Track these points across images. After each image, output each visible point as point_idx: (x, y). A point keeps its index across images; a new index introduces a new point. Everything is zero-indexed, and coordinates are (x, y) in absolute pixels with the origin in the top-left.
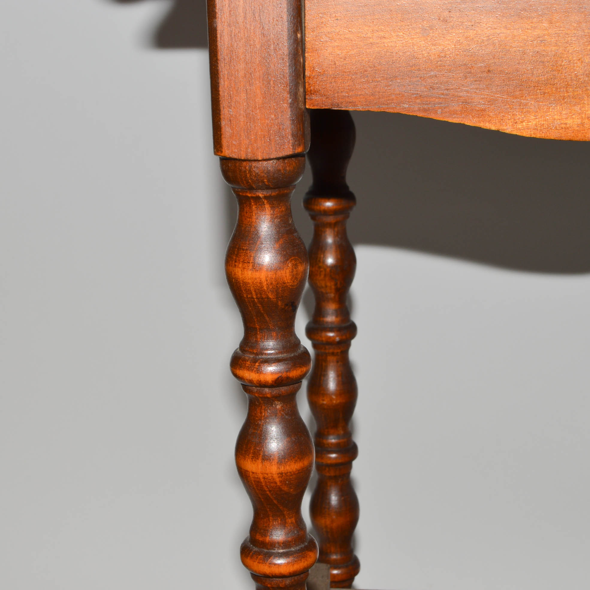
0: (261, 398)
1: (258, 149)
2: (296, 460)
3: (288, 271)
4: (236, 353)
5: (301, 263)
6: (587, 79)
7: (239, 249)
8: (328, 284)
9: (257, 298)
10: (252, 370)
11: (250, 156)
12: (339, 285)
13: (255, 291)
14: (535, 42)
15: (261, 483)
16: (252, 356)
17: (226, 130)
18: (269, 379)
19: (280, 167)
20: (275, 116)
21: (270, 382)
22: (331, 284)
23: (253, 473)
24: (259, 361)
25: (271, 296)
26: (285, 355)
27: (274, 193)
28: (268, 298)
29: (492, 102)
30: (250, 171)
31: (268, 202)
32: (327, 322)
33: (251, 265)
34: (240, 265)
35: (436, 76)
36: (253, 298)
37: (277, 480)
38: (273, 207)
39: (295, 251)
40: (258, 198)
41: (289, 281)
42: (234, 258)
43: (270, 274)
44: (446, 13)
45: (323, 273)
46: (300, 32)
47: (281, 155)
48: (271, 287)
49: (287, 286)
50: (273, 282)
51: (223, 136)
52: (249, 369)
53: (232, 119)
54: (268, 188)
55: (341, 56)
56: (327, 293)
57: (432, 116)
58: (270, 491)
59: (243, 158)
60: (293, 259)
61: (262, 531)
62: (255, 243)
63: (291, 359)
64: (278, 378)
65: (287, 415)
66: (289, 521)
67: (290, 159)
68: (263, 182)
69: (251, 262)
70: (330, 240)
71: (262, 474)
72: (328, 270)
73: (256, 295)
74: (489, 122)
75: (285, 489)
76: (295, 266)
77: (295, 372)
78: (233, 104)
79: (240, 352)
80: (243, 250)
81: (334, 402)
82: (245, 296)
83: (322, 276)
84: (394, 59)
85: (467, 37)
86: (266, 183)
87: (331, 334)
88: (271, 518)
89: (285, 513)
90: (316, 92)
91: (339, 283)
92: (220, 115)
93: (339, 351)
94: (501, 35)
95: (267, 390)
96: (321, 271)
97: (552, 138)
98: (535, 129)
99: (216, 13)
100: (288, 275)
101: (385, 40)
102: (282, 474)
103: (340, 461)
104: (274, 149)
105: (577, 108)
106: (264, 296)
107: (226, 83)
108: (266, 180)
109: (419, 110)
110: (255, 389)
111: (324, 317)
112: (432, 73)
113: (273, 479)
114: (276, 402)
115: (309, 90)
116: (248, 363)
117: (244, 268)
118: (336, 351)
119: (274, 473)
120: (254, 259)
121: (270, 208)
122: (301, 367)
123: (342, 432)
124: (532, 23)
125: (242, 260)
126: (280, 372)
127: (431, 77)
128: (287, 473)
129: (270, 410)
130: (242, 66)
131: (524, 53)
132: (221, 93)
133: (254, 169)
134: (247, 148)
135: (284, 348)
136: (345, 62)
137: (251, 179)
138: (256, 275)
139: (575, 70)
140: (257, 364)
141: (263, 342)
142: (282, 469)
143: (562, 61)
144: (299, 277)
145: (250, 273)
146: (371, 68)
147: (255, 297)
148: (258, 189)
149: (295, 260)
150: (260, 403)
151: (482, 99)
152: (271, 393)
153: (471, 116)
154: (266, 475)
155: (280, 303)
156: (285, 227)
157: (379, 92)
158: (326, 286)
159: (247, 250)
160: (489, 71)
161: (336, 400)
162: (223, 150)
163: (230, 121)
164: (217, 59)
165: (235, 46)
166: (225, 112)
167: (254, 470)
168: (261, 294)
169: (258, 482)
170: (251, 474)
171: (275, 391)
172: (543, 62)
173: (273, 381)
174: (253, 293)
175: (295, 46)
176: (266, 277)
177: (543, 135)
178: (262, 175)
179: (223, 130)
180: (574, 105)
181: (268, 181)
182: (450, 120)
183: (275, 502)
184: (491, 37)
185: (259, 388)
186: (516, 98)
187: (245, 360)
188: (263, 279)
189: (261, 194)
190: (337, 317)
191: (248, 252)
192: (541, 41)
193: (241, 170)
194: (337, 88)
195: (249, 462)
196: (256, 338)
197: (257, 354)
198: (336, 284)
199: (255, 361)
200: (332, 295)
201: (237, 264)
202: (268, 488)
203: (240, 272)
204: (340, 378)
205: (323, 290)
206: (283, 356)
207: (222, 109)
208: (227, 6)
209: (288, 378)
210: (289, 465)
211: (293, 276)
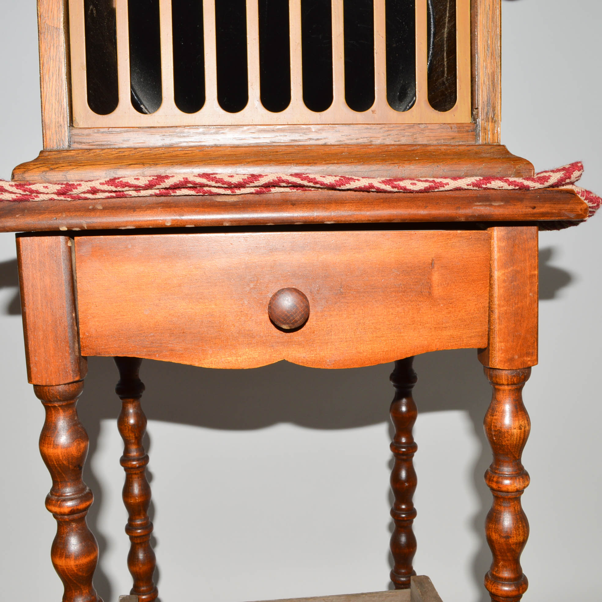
0: (63, 521)
1: (52, 379)
2: (86, 557)
3: (74, 448)
4: (48, 495)
5: (82, 442)
6: (238, 335)
7: (45, 436)
8: (131, 435)
9: (57, 464)
10: (56, 506)
11: (48, 384)
12: (137, 435)
13: (55, 460)
14: (208, 316)
15: (65, 571)
16: (56, 498)
17: (34, 369)
18: (66, 510)
19: (67, 389)
20: (62, 360)
21: (67, 512)
22: (132, 435)
23: (60, 566)
24: (60, 501)
25: (65, 463)
26: (76, 496)
27: (64, 403)
28: (63, 464)
29: (186, 349)
30: (49, 392)
31: (61, 408)
32: (131, 456)
33: (52, 445)
34: (46, 446)
35: (154, 336)
36: (54, 464)
37: (75, 569)
38: (64, 411)
39: (79, 436)
40: (55, 407)
41: (75, 454)
42: (43, 441)
43: (63, 450)
44: (157, 302)
45: (127, 429)
46: (74, 313)
47: (66, 382)
48: (64, 458)
49: (74, 456)
50: (66, 455)
51: (32, 373)
52: (54, 505)
53: (37, 363)
54: (60, 401)
55: (99, 326)
56: (130, 440)
57: (154, 358)
58: (71, 576)
59: (44, 385)
60: (77, 441)
61: (69, 599)
62: (54, 433)
63: (79, 498)
64: (71, 510)
65: (79, 530)
66: (84, 592)
67: (73, 384)
68: (56, 397)
69: (52, 443)
70: (131, 411)
71: (65, 566)
72: (130, 427)
73: (56, 462)
74: (186, 360)
75: (80, 574)
76: (79, 444)
77: (82, 505)
78: (37, 354)
79: (50, 495)
80: (48, 437)
81: (137, 501)
82: (50, 463)
83: (127, 431)
84: (130, 327)
85: (170, 314)
86: (59, 398)
87: (134, 463)
88: (73, 591)
89: (82, 587)
90: (86, 346)
91: (136, 434)
92: (30, 361)
93: (139, 472)
94: (189, 312)
95: (66, 517)
96: (126, 428)
97: (221, 368)
98: (211, 363)
99: (25, 303)
100: (74, 450)
101: (125, 317)
102: (77, 565)
103: (143, 534)
104: (62, 379)
105: (234, 351)
106: (61, 463)
107: (32, 342)
108: (58, 397)
109: (146, 355)
110: (59, 517)
111: (129, 453)
112: (152, 334)
113: (72, 569)
114: (72, 523)
115: (82, 345)
116: (54, 502)
117: (48, 448)
118: (137, 472)
119: (72, 565)
120: (54, 442)
121: (62, 412)
122: (85, 502)
123: (143, 517)
124: (206, 305)
125: (47, 443)
126: (72, 506)
127: (151, 336)
128: (80, 564)
129: (69, 528)
130: (41, 333)
131: (202, 322)
132: (30, 348)
133: (51, 391)
134: (46, 379)
135: (75, 492)
136: (102, 330)
137: (50, 396)
138: (55, 451)
139: (231, 331)
140: (59, 502)
141: (62, 489)
142: (77, 562)
143: (224, 326)
144: (82, 450)
145: (52, 450)
146: (117, 332)
147: (55, 463)
148: (54, 401)
149: (79, 441)
150: (63, 524)
151: (181, 347)
152: (69, 518)
153: (175, 358)
154: (67, 567)
155: (70, 466)
156: (73, 422)
157: (123, 346)
158: (130, 436)
159: (50, 436)
160: (184, 332)
161: (138, 500)
162: (33, 381)
163: (36, 364)
164: (27, 330)
165: (37, 322)
166: (33, 359)
167: (61, 564)
168: (59, 462)
169: (63, 571)
170: (59, 566)
171: (71, 517)
172: (213, 327)
173: (68, 512)
174: (54, 461)
175: (72, 321)
176: (61, 452)
177: (216, 366)
178: (56, 394)
179: (32, 369)
180: (232, 350)
181: (60, 397)
182: (164, 360)
183: (75, 581)
184: (183, 314)
185: (61, 516)
186: (200, 346)
187: (52, 500)
188: (60, 453)
189: (56, 404)
190: (137, 453)
191: (50, 438)
192: (211, 315)
193: (43, 392)
194: (98, 344)
195: (58, 559)
196: (59, 486)
197: (59, 496)
198: (135, 435)
199: (58, 501)
200: (133, 441)
201: (44, 445)
202: (69, 574)
203: (46, 450)
204: (140, 487)
205: (128, 439)
206: (74, 496)
207: (30, 357)
208: (31, 299)
209: (77, 509)
210: (81, 560)
211: (78, 450)
